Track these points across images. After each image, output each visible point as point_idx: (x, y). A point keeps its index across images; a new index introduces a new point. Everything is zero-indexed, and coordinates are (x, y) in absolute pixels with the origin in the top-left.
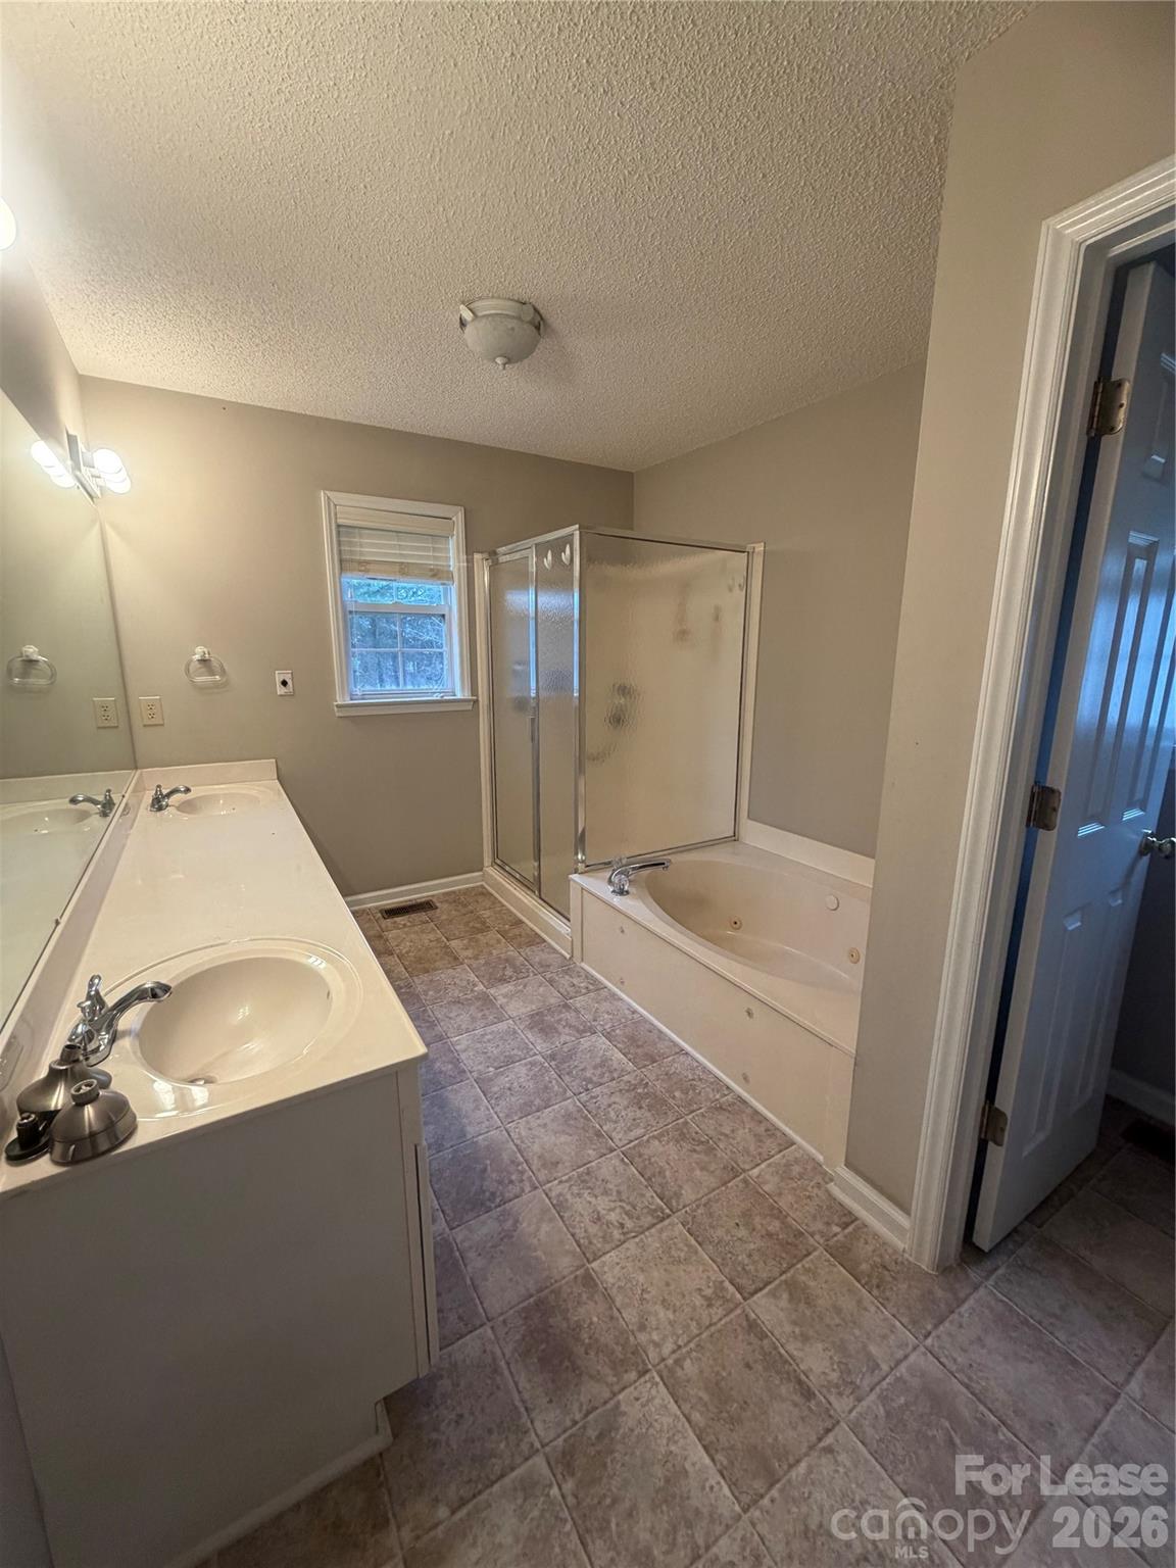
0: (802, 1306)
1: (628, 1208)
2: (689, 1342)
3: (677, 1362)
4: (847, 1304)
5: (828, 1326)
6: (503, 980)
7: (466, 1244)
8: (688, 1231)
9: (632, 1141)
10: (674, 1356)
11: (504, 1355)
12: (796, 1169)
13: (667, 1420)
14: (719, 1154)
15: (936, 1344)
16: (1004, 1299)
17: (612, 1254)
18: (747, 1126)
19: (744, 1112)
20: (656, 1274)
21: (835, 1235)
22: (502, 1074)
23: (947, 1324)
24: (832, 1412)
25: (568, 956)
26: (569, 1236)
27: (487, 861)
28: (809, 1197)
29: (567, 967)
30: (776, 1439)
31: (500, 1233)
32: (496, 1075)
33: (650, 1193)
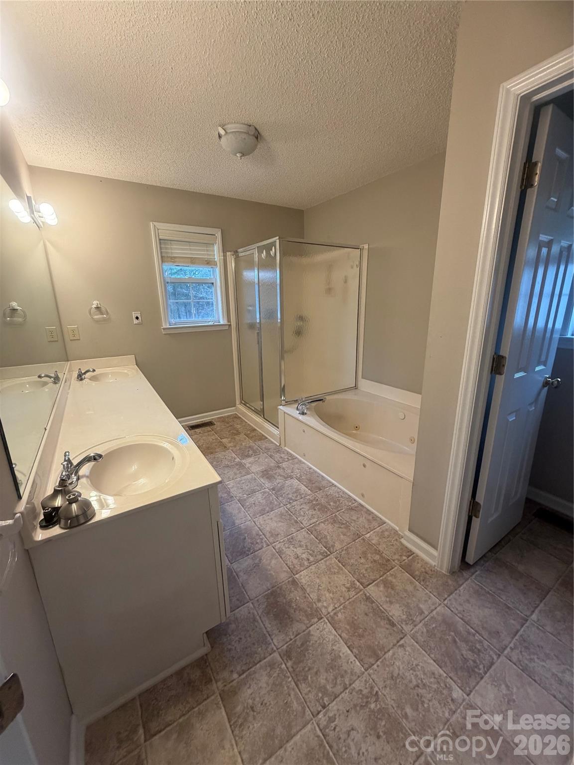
0: (390, 590)
1: (311, 552)
2: (340, 606)
3: (335, 614)
4: (410, 588)
5: (402, 598)
6: (248, 456)
7: (239, 570)
8: (338, 561)
9: (311, 524)
10: (334, 611)
11: (258, 614)
12: (386, 534)
13: (332, 637)
14: (352, 528)
15: (449, 602)
16: (479, 584)
17: (304, 571)
18: (364, 516)
19: (362, 510)
20: (324, 579)
21: (404, 560)
22: (250, 497)
23: (454, 595)
24: (403, 631)
25: (278, 445)
26: (285, 565)
27: (238, 402)
28: (393, 545)
29: (278, 449)
30: (379, 642)
31: (253, 565)
32: (248, 498)
33: (320, 546)
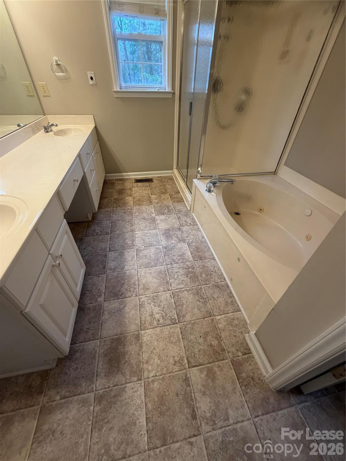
0: (210, 381)
1: (164, 315)
2: (160, 375)
3: (153, 381)
4: (229, 387)
5: (216, 393)
6: (163, 214)
7: (106, 309)
8: (181, 332)
9: (177, 289)
10: (153, 378)
11: (99, 353)
12: (236, 322)
13: (139, 401)
14: (208, 305)
15: (259, 422)
16: (303, 418)
17: (150, 330)
18: (225, 297)
19: (226, 291)
20: (161, 344)
21: (238, 356)
22: (146, 249)
23: (269, 416)
24: (200, 429)
25: (189, 209)
26: (139, 318)
27: (175, 166)
28: (235, 336)
29: (187, 214)
30: (173, 428)
31: (118, 309)
32: (144, 249)
33: (174, 312)
